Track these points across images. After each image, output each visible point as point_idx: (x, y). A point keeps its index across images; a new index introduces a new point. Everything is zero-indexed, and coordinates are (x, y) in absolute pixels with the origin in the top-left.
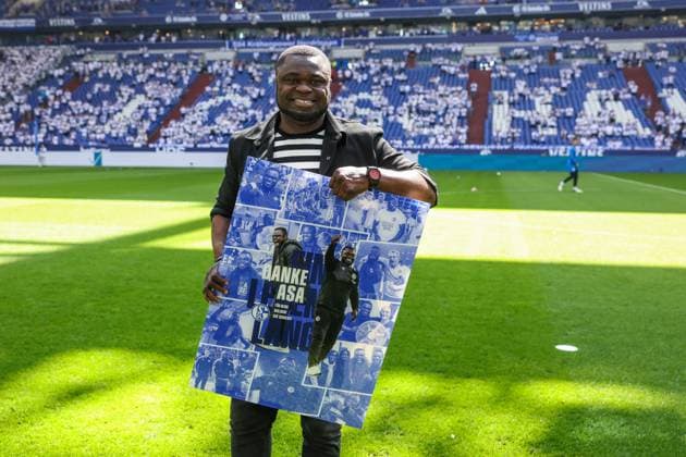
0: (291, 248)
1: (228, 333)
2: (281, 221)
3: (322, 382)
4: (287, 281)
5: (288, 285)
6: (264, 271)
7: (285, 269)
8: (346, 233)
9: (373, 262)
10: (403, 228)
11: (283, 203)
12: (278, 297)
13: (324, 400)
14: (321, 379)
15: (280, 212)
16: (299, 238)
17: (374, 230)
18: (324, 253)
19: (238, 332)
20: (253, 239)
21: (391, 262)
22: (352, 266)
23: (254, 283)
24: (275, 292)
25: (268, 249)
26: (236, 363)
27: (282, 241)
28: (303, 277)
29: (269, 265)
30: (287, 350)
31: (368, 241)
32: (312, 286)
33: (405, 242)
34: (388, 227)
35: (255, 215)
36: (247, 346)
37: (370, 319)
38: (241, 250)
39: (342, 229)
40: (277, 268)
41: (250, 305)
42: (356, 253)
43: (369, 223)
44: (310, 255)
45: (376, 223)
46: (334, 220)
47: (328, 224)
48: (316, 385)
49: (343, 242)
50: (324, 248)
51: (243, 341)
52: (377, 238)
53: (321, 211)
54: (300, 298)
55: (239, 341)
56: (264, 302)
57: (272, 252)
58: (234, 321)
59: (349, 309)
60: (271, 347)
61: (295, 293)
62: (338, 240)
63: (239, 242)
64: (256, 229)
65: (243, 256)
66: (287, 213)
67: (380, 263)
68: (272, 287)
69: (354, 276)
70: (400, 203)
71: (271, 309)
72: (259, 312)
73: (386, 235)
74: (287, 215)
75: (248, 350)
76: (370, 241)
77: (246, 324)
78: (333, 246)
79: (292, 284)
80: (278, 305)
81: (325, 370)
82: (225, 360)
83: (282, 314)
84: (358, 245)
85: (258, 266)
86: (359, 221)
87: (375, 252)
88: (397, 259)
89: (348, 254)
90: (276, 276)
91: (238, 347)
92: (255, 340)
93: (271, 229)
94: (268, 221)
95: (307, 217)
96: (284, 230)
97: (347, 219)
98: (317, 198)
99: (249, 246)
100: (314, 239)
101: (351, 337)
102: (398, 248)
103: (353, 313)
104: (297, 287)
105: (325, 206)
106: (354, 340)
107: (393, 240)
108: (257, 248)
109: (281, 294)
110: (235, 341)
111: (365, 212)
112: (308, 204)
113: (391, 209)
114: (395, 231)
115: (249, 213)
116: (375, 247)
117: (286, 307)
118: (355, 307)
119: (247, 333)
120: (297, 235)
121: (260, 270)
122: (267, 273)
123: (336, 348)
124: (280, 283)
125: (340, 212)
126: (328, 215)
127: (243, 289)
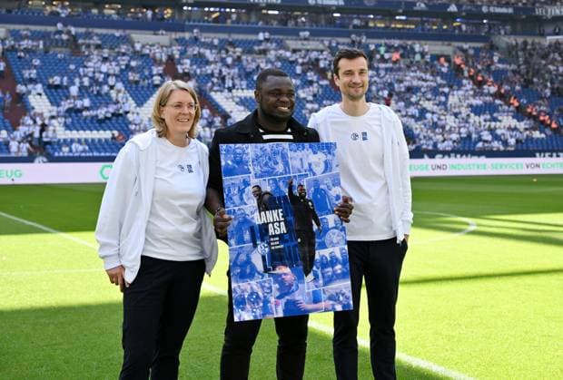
0: (266, 197)
1: (248, 271)
2: (254, 181)
4: (272, 221)
5: (273, 223)
6: (256, 218)
7: (267, 212)
8: (295, 177)
9: (317, 190)
10: (326, 163)
11: (251, 168)
12: (270, 234)
15: (252, 175)
16: (268, 189)
17: (311, 170)
18: (287, 194)
19: (253, 268)
20: (242, 199)
21: (328, 187)
22: (307, 197)
23: (252, 229)
24: (267, 230)
25: (253, 203)
26: (259, 292)
27: (259, 194)
28: (281, 214)
29: (257, 214)
33: (331, 171)
34: (317, 165)
35: (237, 182)
36: (263, 276)
37: (330, 229)
38: (236, 208)
39: (292, 175)
40: (263, 213)
41: (255, 245)
42: (305, 187)
43: (306, 166)
44: (279, 198)
45: (310, 165)
46: (285, 170)
47: (282, 174)
49: (295, 183)
50: (286, 191)
51: (259, 273)
52: (314, 174)
53: (275, 167)
54: (284, 229)
55: (256, 274)
56: (262, 240)
57: (256, 204)
58: (248, 262)
59: (315, 227)
61: (279, 227)
62: (292, 182)
63: (234, 203)
64: (241, 192)
65: (239, 212)
66: (256, 174)
67: (322, 189)
68: (264, 227)
69: (310, 204)
71: (269, 243)
72: (262, 248)
74: (256, 176)
75: (265, 279)
76: (310, 177)
77: (257, 261)
78: (291, 188)
79: (275, 221)
80: (272, 239)
81: (316, 275)
83: (276, 244)
84: (305, 182)
86: (300, 167)
87: (316, 183)
88: (331, 185)
89: (301, 190)
90: (264, 220)
91: (257, 279)
92: (266, 270)
94: (246, 183)
95: (269, 173)
96: (258, 186)
97: (292, 167)
98: (270, 159)
99: (241, 204)
100: (278, 187)
101: (323, 246)
102: (328, 176)
103: (319, 229)
104: (279, 222)
105: (276, 163)
106: (326, 248)
107: (324, 172)
108: (246, 204)
109: (271, 231)
111: (301, 159)
112: (266, 164)
113: (315, 153)
114: (322, 166)
115: (233, 182)
116: (315, 180)
117: (277, 239)
118: (318, 224)
120: (267, 188)
121: (253, 218)
122: (258, 219)
123: (317, 257)
124: (268, 224)
125: (286, 164)
126: (280, 168)
127: (247, 236)
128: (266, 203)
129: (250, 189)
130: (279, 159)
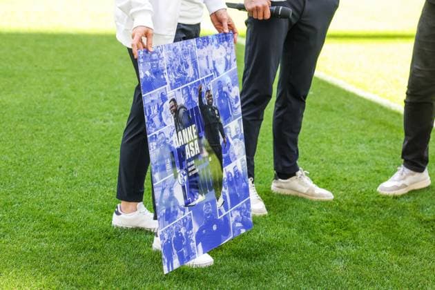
0: (182, 111)
1: (172, 209)
2: (170, 94)
4: (188, 141)
5: (189, 143)
6: (174, 141)
8: (203, 81)
9: (221, 94)
10: (226, 58)
11: (166, 77)
12: (187, 158)
15: (167, 87)
17: (215, 69)
18: (198, 104)
19: (176, 204)
20: (161, 119)
21: (229, 88)
22: (213, 104)
23: (172, 155)
24: (184, 154)
25: (170, 121)
26: (183, 231)
27: (176, 111)
28: (194, 131)
29: (175, 135)
30: (204, 196)
31: (215, 79)
33: (230, 68)
38: (157, 133)
42: (212, 93)
44: (192, 110)
45: (214, 63)
48: (224, 213)
50: (196, 99)
52: (218, 74)
53: (186, 71)
54: (197, 149)
55: (179, 210)
56: (181, 167)
57: (173, 123)
58: (172, 196)
59: (221, 140)
61: (194, 147)
62: (201, 89)
63: (154, 126)
64: (160, 109)
65: (160, 137)
66: (171, 84)
67: (224, 92)
68: (181, 151)
69: (216, 112)
71: (187, 170)
72: (182, 177)
73: (221, 69)
76: (216, 79)
77: (178, 193)
78: (200, 95)
79: (191, 141)
80: (189, 164)
81: (225, 197)
82: (177, 234)
83: (193, 169)
84: (211, 86)
85: (170, 140)
86: (206, 67)
88: (231, 84)
89: (209, 96)
90: (181, 141)
91: (180, 217)
92: (186, 203)
94: (164, 98)
96: (174, 100)
97: (201, 69)
99: (161, 126)
100: (190, 97)
102: (229, 75)
103: (224, 141)
104: (194, 141)
105: (187, 66)
106: (230, 162)
107: (225, 70)
108: (165, 125)
109: (188, 155)
110: (177, 214)
111: (207, 57)
113: (217, 47)
114: (224, 62)
115: (152, 98)
116: (219, 82)
117: (193, 162)
119: (181, 201)
121: (172, 142)
122: (176, 142)
124: (185, 145)
125: (195, 66)
127: (169, 166)
128: (181, 119)
129: (167, 105)
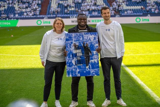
0: (77, 46)
1: (71, 65)
2: (74, 42)
3: (90, 69)
5: (78, 53)
8: (85, 41)
9: (91, 45)
10: (94, 37)
11: (73, 39)
13: (91, 72)
14: (89, 68)
16: (78, 44)
17: (90, 39)
18: (83, 46)
19: (72, 64)
20: (70, 47)
21: (94, 44)
22: (88, 46)
23: (73, 54)
24: (77, 55)
25: (73, 48)
26: (74, 70)
27: (75, 46)
28: (81, 51)
30: (82, 65)
32: (82, 52)
33: (96, 40)
34: (92, 38)
35: (69, 42)
36: (75, 66)
37: (94, 55)
38: (69, 49)
40: (76, 50)
41: (73, 58)
42: (88, 44)
43: (89, 39)
44: (80, 47)
45: (90, 38)
46: (83, 39)
49: (85, 43)
50: (82, 45)
51: (74, 65)
52: (91, 41)
54: (81, 55)
55: (73, 66)
56: (75, 57)
58: (71, 62)
59: (90, 54)
60: (79, 65)
64: (70, 45)
66: (74, 41)
67: (93, 44)
69: (89, 48)
70: (93, 34)
72: (75, 59)
73: (92, 39)
74: (75, 41)
75: (75, 67)
77: (73, 62)
78: (84, 44)
80: (78, 57)
81: (89, 66)
82: (72, 70)
83: (79, 58)
84: (88, 43)
86: (87, 39)
87: (91, 43)
88: (95, 43)
91: (73, 67)
92: (76, 64)
93: (73, 44)
94: (72, 43)
95: (78, 40)
96: (75, 44)
97: (85, 39)
98: (79, 37)
99: (70, 48)
100: (80, 44)
101: (92, 59)
102: (95, 41)
104: (80, 53)
106: (93, 59)
107: (93, 40)
109: (78, 55)
110: (72, 66)
111: (87, 37)
112: (77, 38)
113: (91, 35)
114: (93, 38)
119: (74, 64)
121: (73, 52)
122: (74, 52)
123: (90, 62)
124: (77, 53)
125: (83, 38)
126: (81, 39)
127: (71, 56)
128: (77, 48)
130: (81, 37)
